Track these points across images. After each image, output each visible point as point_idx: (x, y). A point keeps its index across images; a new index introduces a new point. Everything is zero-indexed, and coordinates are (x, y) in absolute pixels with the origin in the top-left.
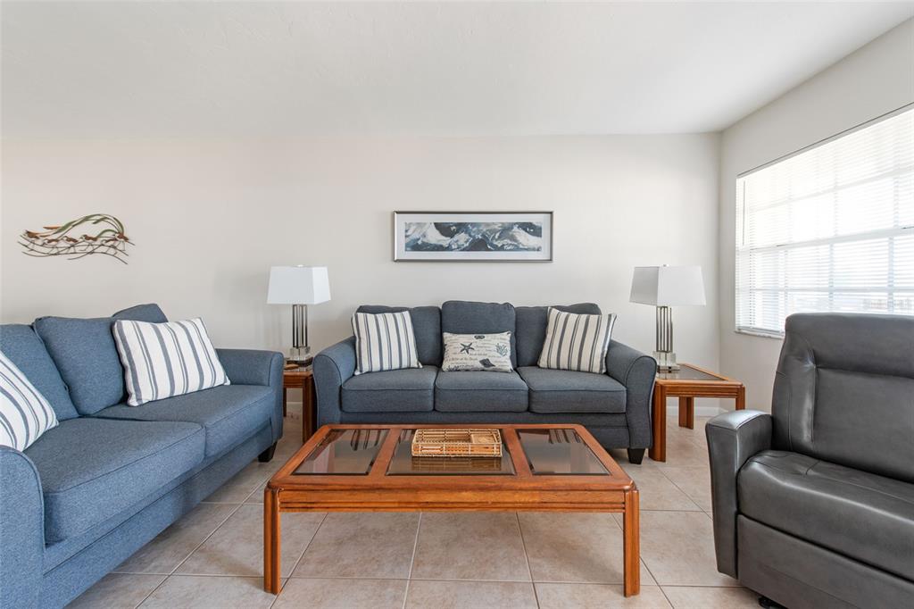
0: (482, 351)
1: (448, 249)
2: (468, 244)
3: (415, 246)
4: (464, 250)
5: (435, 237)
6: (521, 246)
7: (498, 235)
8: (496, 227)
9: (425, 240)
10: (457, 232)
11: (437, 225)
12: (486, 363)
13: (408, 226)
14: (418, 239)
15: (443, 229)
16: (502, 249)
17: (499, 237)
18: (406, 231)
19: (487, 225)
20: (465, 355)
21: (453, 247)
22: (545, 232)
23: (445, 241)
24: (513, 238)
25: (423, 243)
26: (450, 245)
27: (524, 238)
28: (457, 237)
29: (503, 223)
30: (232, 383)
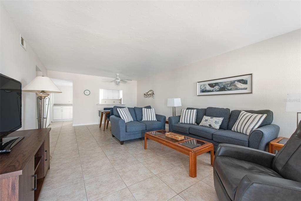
0: (210, 122)
1: (212, 91)
2: (218, 89)
3: (203, 91)
4: (217, 91)
5: (208, 88)
6: (238, 88)
7: (229, 85)
8: (228, 83)
9: (205, 89)
10: (215, 86)
11: (209, 84)
12: (210, 125)
13: (201, 85)
14: (204, 89)
15: (211, 85)
16: (231, 90)
17: (230, 86)
18: (201, 87)
19: (225, 82)
20: (205, 122)
21: (214, 90)
22: (249, 82)
23: (212, 89)
24: (235, 86)
25: (205, 90)
26: (213, 90)
27: (240, 85)
28: (215, 87)
29: (231, 81)
30: (157, 121)
